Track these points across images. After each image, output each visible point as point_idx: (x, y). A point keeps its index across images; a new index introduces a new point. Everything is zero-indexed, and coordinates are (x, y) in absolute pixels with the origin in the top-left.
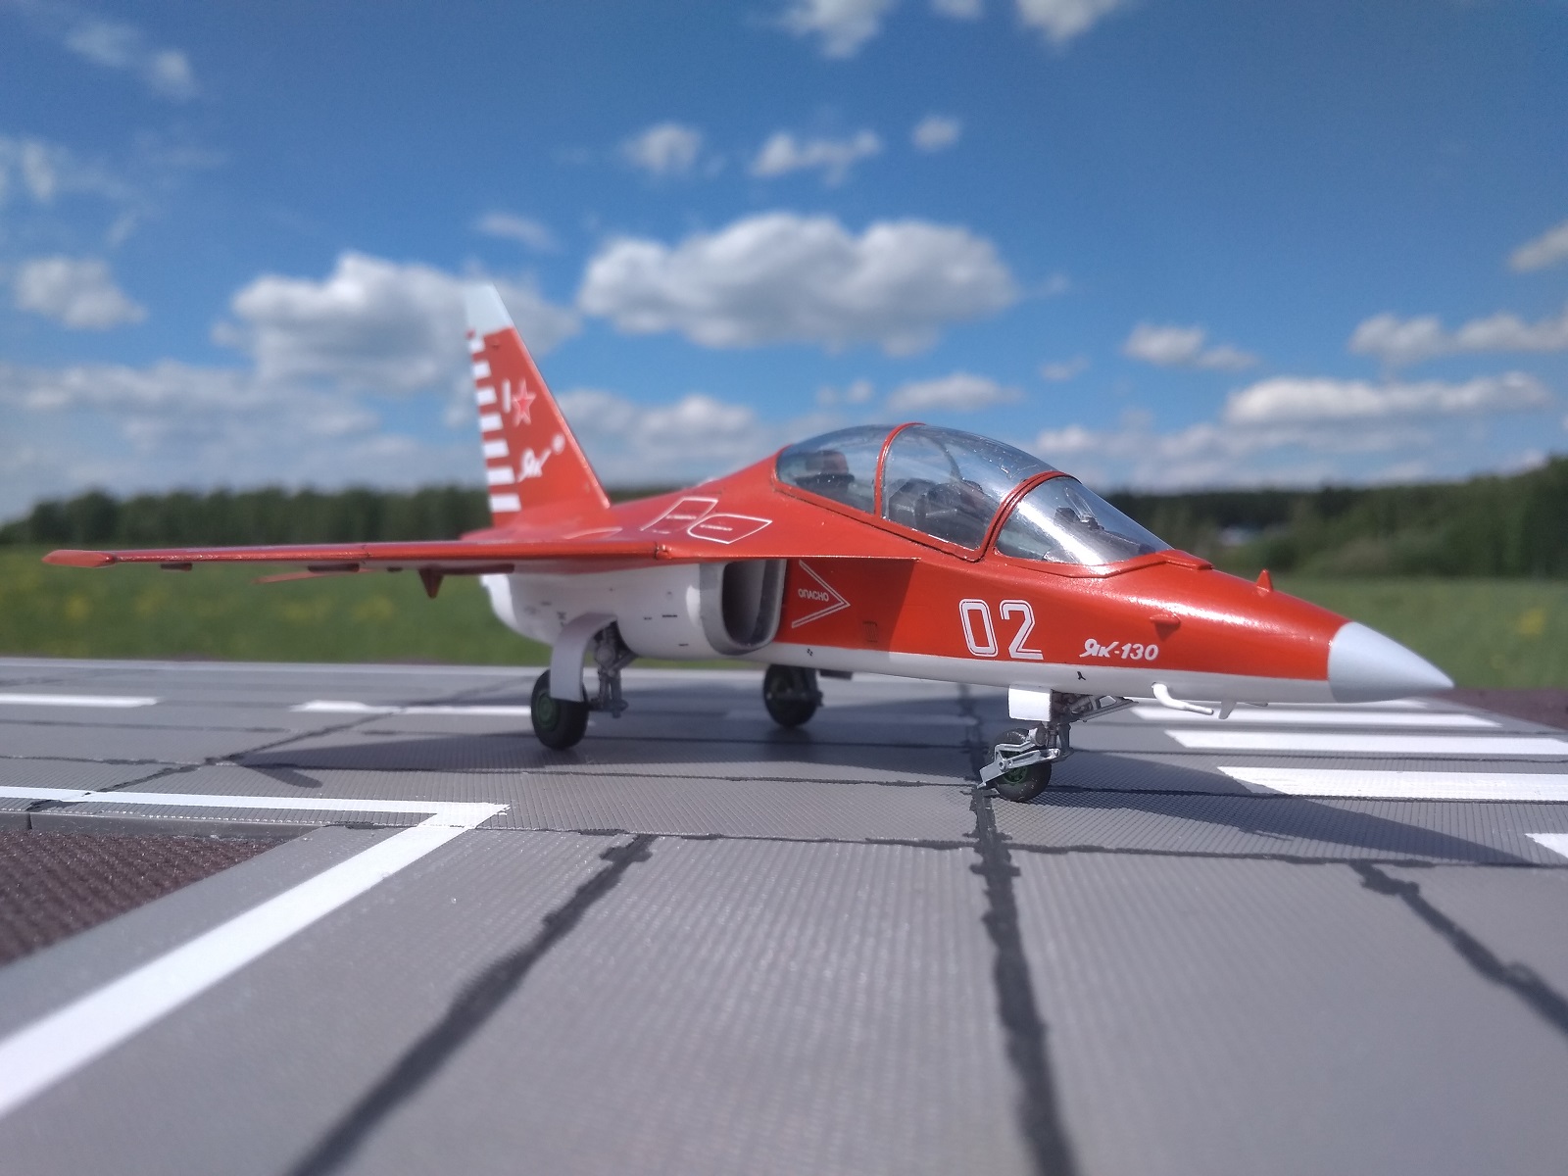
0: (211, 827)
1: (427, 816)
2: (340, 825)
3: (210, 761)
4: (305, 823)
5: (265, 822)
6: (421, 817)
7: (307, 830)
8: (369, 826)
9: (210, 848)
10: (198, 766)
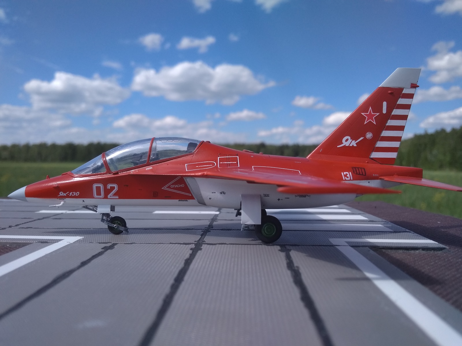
0: (7, 243)
1: (62, 240)
2: (39, 242)
3: (10, 227)
4: (31, 242)
5: (21, 242)
6: (60, 240)
7: (31, 243)
8: (47, 242)
9: (7, 248)
10: (7, 228)
